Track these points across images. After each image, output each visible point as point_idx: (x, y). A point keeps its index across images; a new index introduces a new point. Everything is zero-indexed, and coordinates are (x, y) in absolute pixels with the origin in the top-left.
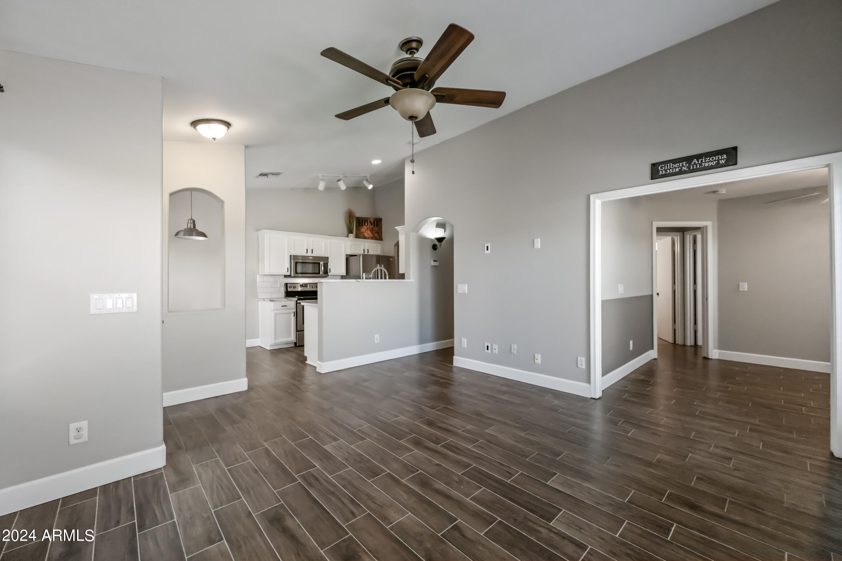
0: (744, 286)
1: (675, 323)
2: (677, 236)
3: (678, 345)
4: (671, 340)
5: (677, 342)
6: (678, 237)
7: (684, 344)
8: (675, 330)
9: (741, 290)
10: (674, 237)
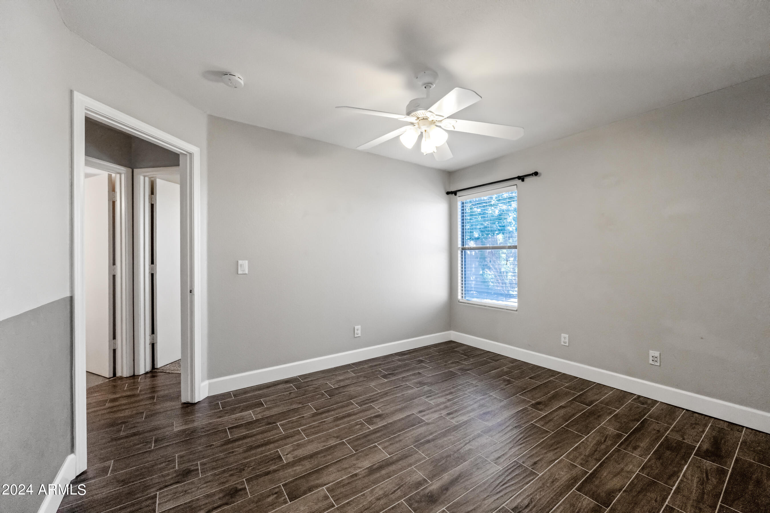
0: (244, 266)
1: (114, 338)
2: (120, 174)
3: (121, 378)
4: (107, 373)
5: (119, 374)
6: (123, 176)
7: (132, 374)
8: (114, 351)
9: (240, 272)
10: (113, 175)
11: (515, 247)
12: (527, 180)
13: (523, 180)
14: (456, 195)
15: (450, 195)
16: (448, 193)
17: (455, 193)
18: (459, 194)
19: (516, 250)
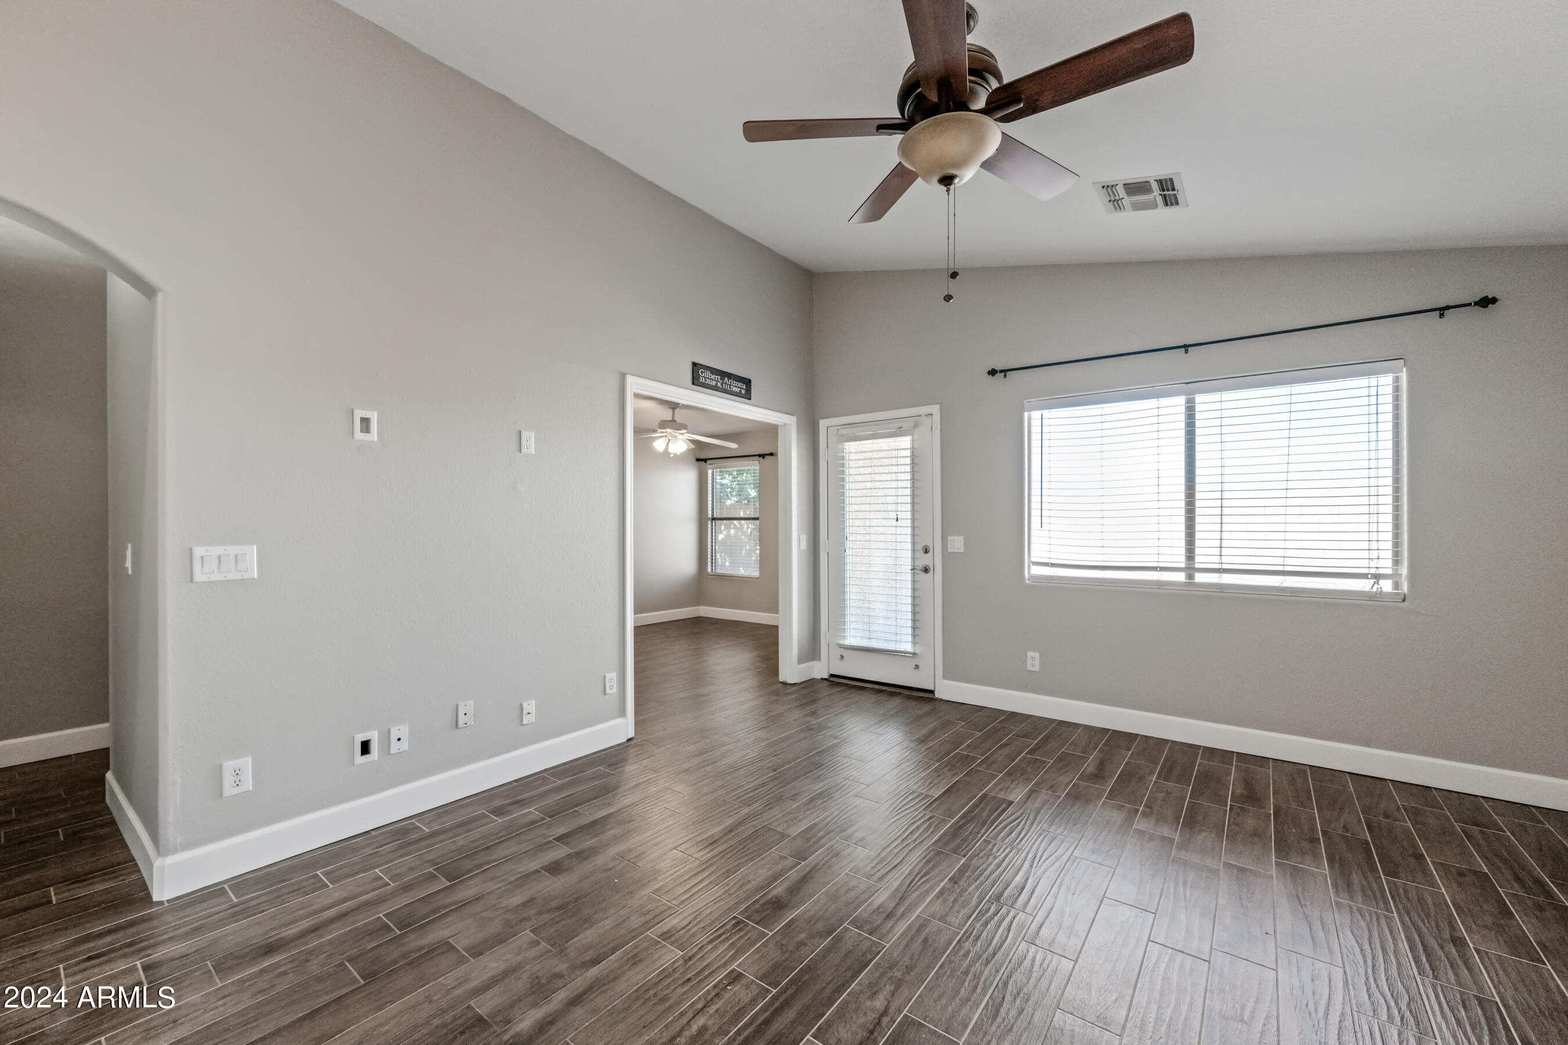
11: (757, 519)
12: (766, 457)
13: (764, 458)
14: (706, 462)
15: (700, 462)
16: (698, 460)
17: (705, 460)
18: (708, 462)
19: (758, 521)
